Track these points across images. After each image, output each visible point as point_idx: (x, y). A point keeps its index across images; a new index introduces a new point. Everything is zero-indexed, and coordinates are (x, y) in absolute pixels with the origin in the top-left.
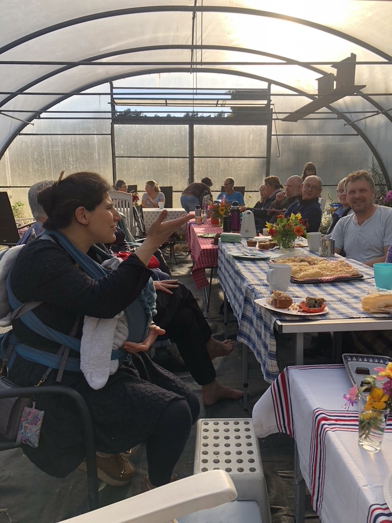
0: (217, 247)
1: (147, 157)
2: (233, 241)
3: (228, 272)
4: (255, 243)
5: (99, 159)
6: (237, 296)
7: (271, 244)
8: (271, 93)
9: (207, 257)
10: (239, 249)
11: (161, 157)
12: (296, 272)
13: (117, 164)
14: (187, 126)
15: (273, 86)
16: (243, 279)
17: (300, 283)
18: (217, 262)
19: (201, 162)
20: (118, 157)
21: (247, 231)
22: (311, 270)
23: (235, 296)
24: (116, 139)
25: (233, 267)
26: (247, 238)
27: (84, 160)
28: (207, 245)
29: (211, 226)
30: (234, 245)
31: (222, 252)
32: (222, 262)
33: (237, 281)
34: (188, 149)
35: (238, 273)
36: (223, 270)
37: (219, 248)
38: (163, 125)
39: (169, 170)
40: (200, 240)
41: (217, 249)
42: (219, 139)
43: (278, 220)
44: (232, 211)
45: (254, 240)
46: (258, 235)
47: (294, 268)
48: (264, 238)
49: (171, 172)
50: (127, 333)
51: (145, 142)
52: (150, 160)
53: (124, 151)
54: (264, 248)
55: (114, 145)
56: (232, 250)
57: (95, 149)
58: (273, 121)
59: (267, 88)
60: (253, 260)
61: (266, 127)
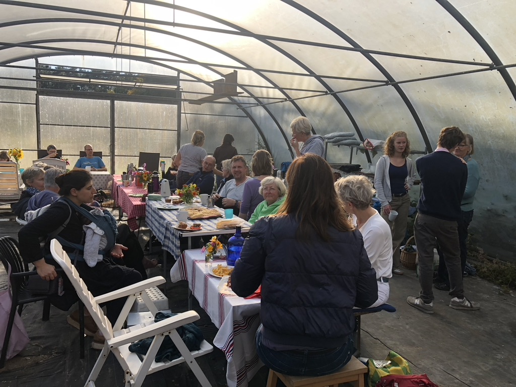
0: (145, 203)
1: (71, 126)
2: (156, 199)
3: (154, 218)
4: (170, 200)
5: (23, 125)
6: (161, 230)
7: (180, 201)
8: (180, 78)
9: (138, 210)
10: (161, 205)
11: (84, 126)
12: (191, 215)
13: (42, 130)
14: (109, 102)
15: (181, 74)
16: (164, 219)
17: (193, 220)
18: (145, 213)
19: (121, 131)
20: (43, 124)
21: (165, 193)
22: (198, 214)
23: (159, 230)
24: (41, 108)
25: (158, 214)
26: (165, 197)
27: (7, 125)
28: (137, 202)
29: (136, 188)
30: (157, 202)
31: (149, 206)
32: (149, 213)
33: (160, 222)
34: (109, 120)
35: (161, 217)
36: (150, 217)
37: (146, 204)
38: (86, 99)
39: (92, 138)
40: (131, 199)
41: (144, 205)
42: (137, 114)
43: (183, 187)
44: (153, 178)
45: (169, 198)
46: (172, 195)
47: (190, 213)
48: (175, 197)
49: (93, 139)
50: (106, 242)
51: (70, 113)
52: (74, 128)
53: (48, 119)
54: (175, 203)
55: (39, 113)
56: (156, 205)
57: (19, 116)
58: (182, 102)
59: (176, 76)
60: (170, 210)
61: (176, 106)
